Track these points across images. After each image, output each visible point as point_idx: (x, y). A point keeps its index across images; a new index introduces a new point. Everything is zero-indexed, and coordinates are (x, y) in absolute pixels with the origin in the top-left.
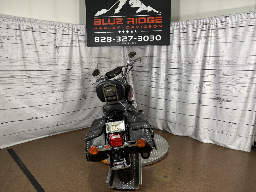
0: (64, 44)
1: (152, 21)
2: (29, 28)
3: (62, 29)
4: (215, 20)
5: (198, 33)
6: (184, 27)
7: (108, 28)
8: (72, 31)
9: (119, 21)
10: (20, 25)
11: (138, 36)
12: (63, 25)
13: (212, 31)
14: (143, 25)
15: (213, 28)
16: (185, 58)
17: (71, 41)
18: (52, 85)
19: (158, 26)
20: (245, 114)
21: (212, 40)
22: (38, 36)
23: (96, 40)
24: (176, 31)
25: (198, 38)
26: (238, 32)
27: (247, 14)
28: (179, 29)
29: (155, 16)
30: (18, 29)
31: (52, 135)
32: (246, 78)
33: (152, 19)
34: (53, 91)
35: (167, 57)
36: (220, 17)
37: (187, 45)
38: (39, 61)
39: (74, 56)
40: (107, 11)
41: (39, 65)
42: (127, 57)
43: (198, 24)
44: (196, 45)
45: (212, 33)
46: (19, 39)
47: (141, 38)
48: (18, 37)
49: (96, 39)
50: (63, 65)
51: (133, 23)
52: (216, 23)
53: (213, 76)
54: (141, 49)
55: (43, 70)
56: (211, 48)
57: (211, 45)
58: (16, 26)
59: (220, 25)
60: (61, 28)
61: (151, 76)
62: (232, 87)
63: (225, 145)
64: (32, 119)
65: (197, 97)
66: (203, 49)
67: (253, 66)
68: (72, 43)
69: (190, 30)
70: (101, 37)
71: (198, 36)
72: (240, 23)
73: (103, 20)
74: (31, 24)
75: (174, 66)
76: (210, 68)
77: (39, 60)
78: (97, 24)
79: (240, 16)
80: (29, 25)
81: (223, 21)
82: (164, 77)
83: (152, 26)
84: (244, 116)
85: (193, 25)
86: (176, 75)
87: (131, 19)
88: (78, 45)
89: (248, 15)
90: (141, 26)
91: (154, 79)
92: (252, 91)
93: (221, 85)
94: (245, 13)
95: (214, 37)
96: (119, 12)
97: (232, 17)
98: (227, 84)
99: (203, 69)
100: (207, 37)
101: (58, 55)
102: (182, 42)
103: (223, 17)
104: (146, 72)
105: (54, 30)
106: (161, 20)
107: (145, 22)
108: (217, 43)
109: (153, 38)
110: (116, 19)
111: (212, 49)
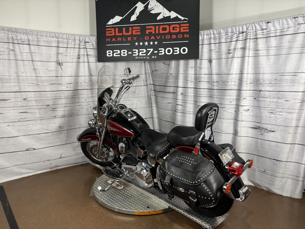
0: (68, 59)
1: (177, 30)
2: (24, 41)
3: (66, 41)
4: (254, 27)
5: (233, 43)
6: (216, 37)
7: (122, 39)
8: (79, 44)
9: (136, 31)
10: (14, 37)
11: (160, 49)
12: (68, 36)
13: (250, 41)
14: (165, 34)
15: (251, 38)
16: (217, 75)
17: (77, 55)
18: (54, 110)
19: (183, 36)
20: (294, 148)
21: (251, 53)
22: (36, 50)
23: (108, 54)
24: (206, 42)
25: (232, 50)
26: (283, 42)
27: (295, 18)
28: (210, 39)
29: (179, 24)
30: (11, 42)
31: (53, 169)
32: (295, 101)
33: (176, 27)
34: (56, 116)
35: (195, 74)
36: (259, 23)
37: (219, 59)
38: (37, 81)
39: (81, 74)
40: (121, 18)
41: (38, 85)
42: (149, 74)
43: (232, 32)
44: (230, 59)
45: (250, 44)
46: (13, 54)
47: (162, 51)
48: (11, 52)
49: (109, 52)
50: (68, 84)
51: (153, 32)
52: (255, 30)
53: (251, 98)
54: (165, 64)
55: (42, 91)
56: (249, 62)
57: (248, 59)
58: (8, 39)
59: (260, 34)
60: (64, 40)
61: (176, 97)
62: (276, 113)
63: (268, 188)
64: (28, 150)
65: (232, 125)
66: (239, 64)
67: (303, 86)
68: (79, 58)
69: (223, 40)
70: (114, 51)
71: (232, 47)
72: (285, 30)
73: (117, 29)
74: (27, 36)
75: (204, 85)
76: (248, 88)
77: (37, 79)
78: (110, 35)
79: (285, 21)
80: (24, 37)
81: (263, 28)
82: (192, 99)
83: (177, 36)
84: (293, 152)
85: (227, 33)
86: (206, 97)
87: (151, 28)
88: (86, 61)
89: (296, 20)
90: (163, 36)
91: (180, 102)
92: (303, 118)
93: (262, 111)
94: (292, 18)
95: (252, 49)
96: (136, 19)
97: (276, 22)
98: (270, 109)
99: (239, 90)
100: (244, 49)
101: (61, 73)
102: (214, 55)
103: (264, 23)
104: (170, 93)
105: (56, 43)
106: (187, 28)
107: (167, 31)
108: (256, 56)
109: (177, 51)
110: (132, 28)
111: (250, 64)
